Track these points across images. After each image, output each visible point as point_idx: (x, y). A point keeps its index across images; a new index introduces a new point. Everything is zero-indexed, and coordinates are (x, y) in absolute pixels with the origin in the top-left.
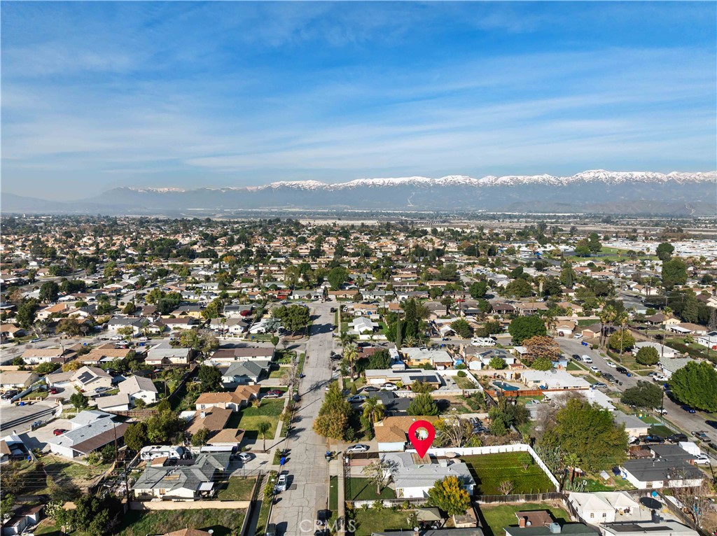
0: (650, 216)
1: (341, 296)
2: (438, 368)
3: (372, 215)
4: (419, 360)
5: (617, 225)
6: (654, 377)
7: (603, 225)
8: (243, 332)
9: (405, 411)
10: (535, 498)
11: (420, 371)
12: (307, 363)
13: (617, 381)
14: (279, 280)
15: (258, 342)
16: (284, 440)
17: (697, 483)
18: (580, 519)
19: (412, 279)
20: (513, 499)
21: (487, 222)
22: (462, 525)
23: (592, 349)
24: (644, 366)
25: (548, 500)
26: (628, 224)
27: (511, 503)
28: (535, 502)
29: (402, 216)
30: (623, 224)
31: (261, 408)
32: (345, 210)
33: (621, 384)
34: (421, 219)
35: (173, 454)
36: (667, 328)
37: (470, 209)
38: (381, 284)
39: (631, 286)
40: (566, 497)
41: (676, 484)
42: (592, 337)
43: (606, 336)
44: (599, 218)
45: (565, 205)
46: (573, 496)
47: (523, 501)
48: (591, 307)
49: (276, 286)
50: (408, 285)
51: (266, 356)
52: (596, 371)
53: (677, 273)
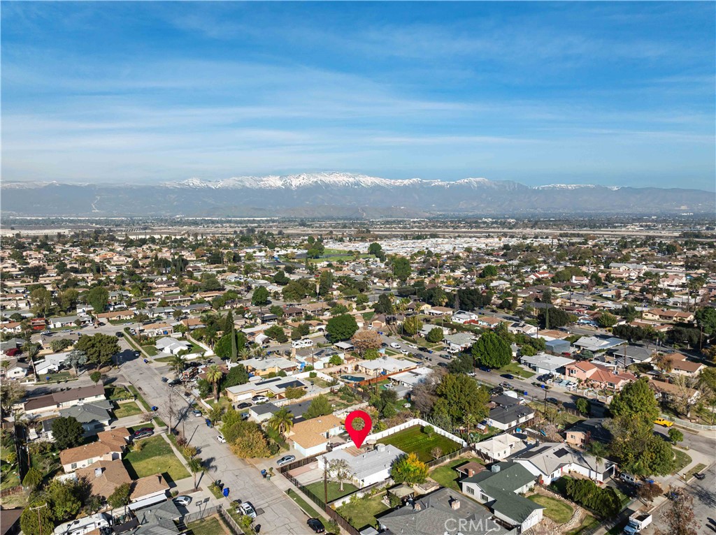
0: (332, 219)
1: (113, 319)
2: (288, 373)
3: (53, 222)
4: (265, 370)
5: (313, 227)
6: (448, 350)
7: (301, 228)
8: (27, 375)
9: (301, 416)
10: (455, 455)
11: (279, 379)
12: (145, 394)
13: (427, 358)
14: (9, 307)
15: (59, 382)
16: (203, 474)
17: (531, 416)
18: (494, 460)
19: (174, 292)
20: (442, 461)
21: (192, 228)
22: (429, 491)
23: (388, 336)
24: (434, 344)
25: (462, 454)
26: (320, 227)
27: (441, 464)
28: (456, 458)
29: (92, 223)
30: (316, 227)
31: (144, 450)
32: (11, 217)
33: (430, 360)
34: (117, 226)
35: (99, 524)
36: (426, 312)
37: (165, 214)
38: (150, 300)
39: (375, 281)
40: (474, 448)
41: (522, 420)
42: (381, 326)
43: (389, 324)
44: (295, 221)
45: (261, 209)
46: (479, 446)
47: (448, 460)
48: (362, 302)
49: (20, 315)
50: (179, 299)
51: (96, 396)
52: (407, 353)
53: (404, 268)
